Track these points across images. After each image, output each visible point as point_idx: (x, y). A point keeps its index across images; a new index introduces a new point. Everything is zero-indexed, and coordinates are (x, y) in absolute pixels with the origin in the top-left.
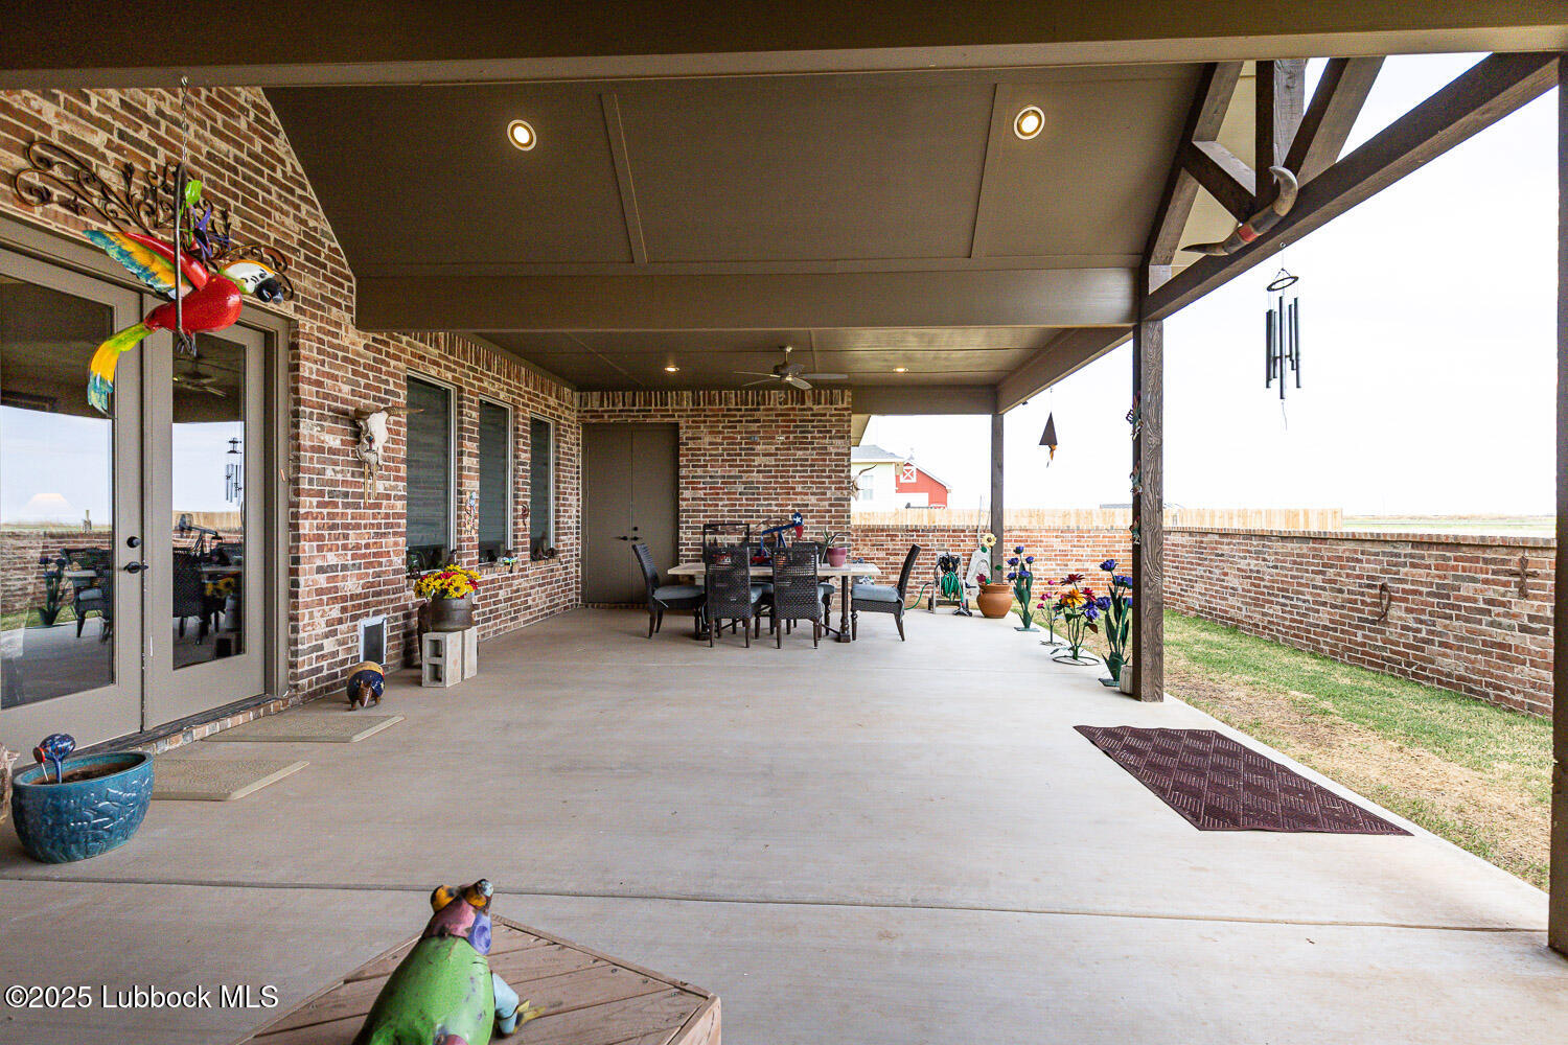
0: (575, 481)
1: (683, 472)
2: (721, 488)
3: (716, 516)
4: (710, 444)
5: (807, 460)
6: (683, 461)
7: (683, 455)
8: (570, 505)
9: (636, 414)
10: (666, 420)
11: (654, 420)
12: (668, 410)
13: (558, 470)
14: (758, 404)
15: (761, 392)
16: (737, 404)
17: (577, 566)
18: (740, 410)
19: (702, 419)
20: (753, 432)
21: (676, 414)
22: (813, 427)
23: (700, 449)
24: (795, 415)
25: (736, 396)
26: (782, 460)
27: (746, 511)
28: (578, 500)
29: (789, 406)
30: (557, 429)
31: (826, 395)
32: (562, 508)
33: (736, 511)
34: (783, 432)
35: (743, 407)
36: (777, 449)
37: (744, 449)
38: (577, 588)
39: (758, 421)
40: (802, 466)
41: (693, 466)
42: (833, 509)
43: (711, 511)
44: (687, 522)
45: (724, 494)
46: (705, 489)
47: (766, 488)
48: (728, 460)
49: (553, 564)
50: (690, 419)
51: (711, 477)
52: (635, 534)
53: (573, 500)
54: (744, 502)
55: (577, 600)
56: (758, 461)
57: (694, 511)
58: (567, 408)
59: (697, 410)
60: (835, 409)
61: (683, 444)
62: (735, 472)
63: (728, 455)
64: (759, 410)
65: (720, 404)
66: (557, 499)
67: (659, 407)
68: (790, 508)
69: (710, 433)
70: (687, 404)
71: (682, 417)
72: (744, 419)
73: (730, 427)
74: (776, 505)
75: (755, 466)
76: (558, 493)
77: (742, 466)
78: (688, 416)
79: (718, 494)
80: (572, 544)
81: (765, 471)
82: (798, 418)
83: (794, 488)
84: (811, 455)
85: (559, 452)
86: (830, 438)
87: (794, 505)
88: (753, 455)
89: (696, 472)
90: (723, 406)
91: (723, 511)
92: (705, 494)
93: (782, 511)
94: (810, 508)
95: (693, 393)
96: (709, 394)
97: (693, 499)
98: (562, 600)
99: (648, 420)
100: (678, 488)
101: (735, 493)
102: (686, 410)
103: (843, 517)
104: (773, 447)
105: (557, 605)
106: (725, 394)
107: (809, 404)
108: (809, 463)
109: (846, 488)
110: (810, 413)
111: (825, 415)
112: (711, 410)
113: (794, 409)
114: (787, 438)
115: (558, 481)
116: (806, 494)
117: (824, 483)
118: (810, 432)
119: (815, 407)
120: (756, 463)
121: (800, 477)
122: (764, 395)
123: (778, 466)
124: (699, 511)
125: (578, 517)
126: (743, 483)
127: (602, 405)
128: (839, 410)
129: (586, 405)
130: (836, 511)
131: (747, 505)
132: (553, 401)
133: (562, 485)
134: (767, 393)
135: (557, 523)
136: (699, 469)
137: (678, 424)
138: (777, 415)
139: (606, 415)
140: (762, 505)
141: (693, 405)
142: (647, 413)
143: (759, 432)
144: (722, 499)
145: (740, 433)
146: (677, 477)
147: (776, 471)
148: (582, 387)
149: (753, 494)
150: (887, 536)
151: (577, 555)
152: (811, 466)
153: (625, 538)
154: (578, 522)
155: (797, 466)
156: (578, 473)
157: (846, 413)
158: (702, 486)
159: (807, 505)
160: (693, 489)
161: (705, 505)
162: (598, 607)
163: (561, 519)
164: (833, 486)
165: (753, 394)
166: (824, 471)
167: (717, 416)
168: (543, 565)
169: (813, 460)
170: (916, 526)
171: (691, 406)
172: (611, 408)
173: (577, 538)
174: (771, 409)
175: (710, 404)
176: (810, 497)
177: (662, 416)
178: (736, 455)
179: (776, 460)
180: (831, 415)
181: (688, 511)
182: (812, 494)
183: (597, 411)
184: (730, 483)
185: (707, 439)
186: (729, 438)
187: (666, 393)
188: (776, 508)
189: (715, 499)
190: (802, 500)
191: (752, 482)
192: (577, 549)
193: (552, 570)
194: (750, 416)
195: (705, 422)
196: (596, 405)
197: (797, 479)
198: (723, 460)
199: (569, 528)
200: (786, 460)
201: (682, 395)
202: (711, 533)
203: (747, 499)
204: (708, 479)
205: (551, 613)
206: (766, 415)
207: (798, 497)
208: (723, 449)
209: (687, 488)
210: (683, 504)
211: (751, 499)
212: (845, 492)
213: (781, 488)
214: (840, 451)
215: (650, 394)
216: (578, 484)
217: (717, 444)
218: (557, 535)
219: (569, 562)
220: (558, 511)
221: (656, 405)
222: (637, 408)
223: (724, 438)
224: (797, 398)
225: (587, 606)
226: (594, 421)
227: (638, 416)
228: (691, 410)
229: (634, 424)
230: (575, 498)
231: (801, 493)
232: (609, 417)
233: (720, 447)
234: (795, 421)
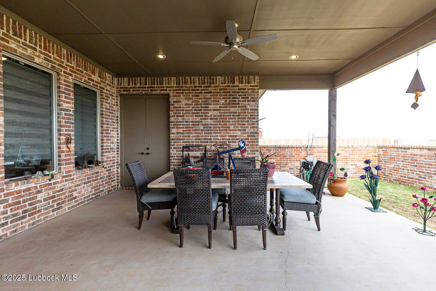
0: (116, 124)
1: (172, 119)
2: (191, 128)
3: (189, 142)
4: (186, 104)
5: (236, 113)
6: (172, 114)
7: (171, 111)
8: (112, 137)
9: (147, 89)
10: (163, 92)
11: (156, 92)
12: (163, 87)
13: (102, 117)
14: (210, 84)
15: (212, 77)
16: (199, 84)
17: (118, 168)
18: (201, 87)
19: (181, 91)
20: (208, 98)
21: (168, 89)
22: (239, 95)
23: (180, 108)
24: (230, 89)
25: (199, 79)
26: (223, 113)
27: (204, 139)
28: (118, 134)
29: (227, 84)
30: (101, 95)
31: (245, 79)
32: (105, 138)
33: (199, 139)
34: (223, 98)
35: (203, 85)
36: (220, 107)
37: (204, 107)
38: (118, 179)
39: (211, 93)
40: (233, 115)
41: (177, 116)
42: (249, 138)
43: (186, 139)
44: (174, 145)
45: (193, 130)
46: (183, 128)
47: (215, 128)
48: (195, 113)
49: (96, 169)
50: (175, 92)
51: (186, 122)
52: (148, 151)
53: (114, 134)
54: (204, 135)
55: (118, 185)
56: (211, 113)
57: (177, 139)
58: (108, 84)
59: (179, 87)
60: (251, 86)
61: (171, 105)
62: (198, 119)
63: (195, 110)
64: (211, 87)
65: (191, 83)
66: (102, 133)
67: (159, 86)
68: (227, 137)
69: (185, 99)
70: (173, 84)
71: (171, 90)
72: (203, 92)
73: (196, 96)
74: (220, 136)
75: (209, 116)
76: (102, 130)
77: (202, 116)
78: (174, 90)
79: (190, 130)
80: (113, 157)
81: (214, 119)
82: (231, 91)
83: (229, 127)
84: (237, 110)
85: (102, 108)
86: (248, 101)
87: (229, 136)
88: (208, 110)
89: (178, 119)
90: (192, 85)
91: (192, 139)
92: (183, 131)
93: (223, 139)
94: (237, 138)
95: (177, 78)
96: (185, 78)
97: (177, 133)
98: (106, 187)
99: (153, 92)
100: (169, 128)
101: (198, 130)
102: (173, 87)
103: (255, 142)
104: (218, 106)
105: (103, 190)
106: (193, 79)
107: (237, 83)
108: (237, 114)
109: (256, 127)
110: (237, 88)
111: (245, 89)
112: (186, 87)
113: (229, 86)
114: (226, 101)
115: (102, 123)
116: (235, 130)
117: (245, 124)
118: (238, 99)
119: (240, 85)
120: (210, 115)
121: (232, 122)
122: (213, 79)
123: (221, 116)
124: (180, 139)
125: (118, 143)
126: (203, 125)
127: (129, 85)
128: (253, 86)
129: (121, 84)
130: (251, 139)
131: (205, 136)
132: (96, 78)
133: (105, 126)
134: (215, 77)
135: (102, 146)
136: (180, 118)
137: (169, 94)
138: (220, 89)
139: (131, 90)
140: (213, 136)
141: (177, 84)
142: (152, 89)
143: (211, 98)
144: (192, 133)
145: (201, 99)
146: (169, 122)
147: (220, 119)
148: (118, 74)
149: (208, 130)
151: (117, 162)
152: (238, 116)
153: (143, 154)
154: (118, 145)
155: (230, 116)
156: (117, 120)
157: (256, 88)
158: (181, 126)
159: (236, 136)
160: (177, 128)
161: (183, 136)
162: (129, 189)
163: (105, 144)
164: (250, 126)
165: (208, 79)
166: (245, 118)
167: (189, 90)
168: (88, 171)
169: (239, 113)
171: (175, 85)
172: (134, 86)
173: (117, 154)
174: (217, 86)
175: (185, 84)
176: (238, 132)
177: (160, 90)
178: (199, 110)
179: (220, 113)
180: (248, 89)
181: (174, 139)
182: (239, 130)
183: (127, 88)
184: (196, 125)
185: (184, 102)
186: (195, 101)
187: (163, 78)
188: (220, 138)
189: (188, 133)
190: (233, 133)
191: (208, 124)
192: (117, 159)
193: (97, 173)
194: (206, 90)
195: (183, 93)
196: (126, 85)
197: (231, 123)
198: (192, 113)
199: (113, 148)
200: (225, 113)
201: (171, 79)
202: (186, 151)
203: (205, 133)
204: (185, 123)
205: (95, 197)
206: (214, 90)
207: (232, 132)
208: (192, 107)
209: (174, 128)
210: (172, 136)
211: (207, 133)
212: (256, 129)
213: (223, 127)
214: (253, 108)
215: (154, 79)
216: (118, 126)
217: (189, 104)
218: (102, 153)
219: (112, 166)
220: (102, 140)
221: (157, 84)
222: (147, 86)
223: (192, 102)
224: (231, 80)
225: (123, 189)
226: (125, 93)
227: (148, 90)
228: (176, 87)
229: (146, 94)
230: (116, 133)
231: (233, 130)
232: (133, 91)
233: (191, 107)
234: (230, 92)
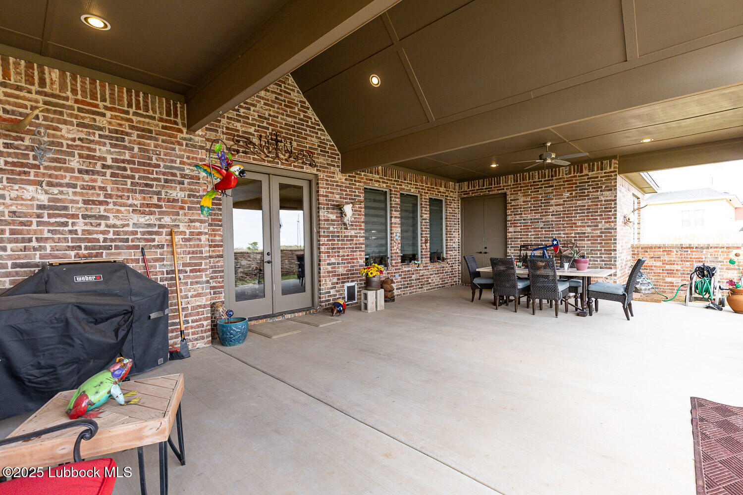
0: (457, 226)
1: (509, 218)
2: (529, 226)
3: (528, 241)
4: (524, 202)
5: (584, 206)
6: (509, 212)
7: (509, 209)
8: (454, 237)
9: (484, 190)
10: (500, 192)
11: (493, 192)
12: (500, 186)
13: (447, 221)
14: (552, 176)
15: (554, 169)
16: (539, 178)
17: (459, 265)
18: (541, 181)
19: (519, 189)
20: (549, 193)
21: (505, 188)
22: (588, 186)
23: (518, 205)
24: (576, 180)
25: (539, 173)
26: (568, 207)
27: (545, 238)
28: (459, 234)
29: (572, 175)
30: (446, 202)
31: (598, 165)
32: (449, 239)
33: (539, 238)
34: (568, 191)
35: (543, 180)
36: (564, 201)
37: (544, 203)
38: (459, 276)
39: (552, 186)
40: (580, 210)
41: (514, 215)
42: (603, 235)
43: (524, 238)
44: (511, 244)
45: (531, 228)
46: (521, 226)
47: (557, 224)
48: (534, 210)
49: (443, 264)
50: (513, 190)
51: (524, 220)
52: (486, 250)
53: (456, 234)
54: (544, 233)
55: (459, 282)
56: (552, 209)
57: (515, 238)
58: (451, 191)
59: (516, 184)
60: (605, 173)
61: (508, 203)
62: (538, 216)
63: (534, 207)
64: (552, 180)
65: (529, 179)
66: (446, 234)
67: (496, 185)
68: (573, 235)
69: (523, 196)
70: (511, 182)
71: (508, 189)
72: (543, 186)
73: (535, 192)
74: (564, 234)
75: (550, 212)
76: (447, 232)
77: (543, 212)
78: (511, 188)
79: (528, 229)
80: (456, 255)
81: (556, 215)
82: (578, 182)
83: (576, 224)
84: (587, 202)
85: (447, 213)
86: (601, 191)
87: (575, 233)
88: (549, 206)
89: (516, 217)
90: (531, 180)
91: (531, 238)
92: (521, 229)
93: (567, 237)
94: (586, 235)
95: (514, 176)
96: (523, 175)
97: (515, 232)
98: (450, 281)
99: (491, 193)
100: (506, 227)
101: (538, 228)
102: (510, 185)
103: (611, 240)
104: (562, 200)
105: (447, 283)
106: (532, 174)
107: (585, 172)
108: (586, 207)
109: (612, 222)
110: (586, 177)
111: (597, 177)
112: (524, 183)
113: (576, 176)
114: (571, 194)
115: (446, 226)
116: (584, 226)
117: (597, 219)
118: (587, 189)
119: (590, 174)
120: (551, 210)
121: (579, 217)
122: (556, 171)
123: (565, 211)
124: (518, 238)
125: (459, 242)
126: (543, 222)
127: (468, 188)
128: (608, 173)
129: (462, 189)
130: (606, 236)
131: (546, 234)
132: (442, 189)
133: (449, 228)
134: (557, 169)
135: (446, 245)
136: (517, 216)
137: (506, 193)
138: (564, 182)
139: (471, 193)
140: (555, 234)
141: (514, 182)
142: (490, 189)
143: (553, 192)
144: (530, 232)
145: (541, 194)
146: (506, 221)
147: (564, 214)
148: (460, 180)
149: (549, 228)
150: (663, 251)
151: (458, 260)
152: (587, 209)
153: (481, 253)
154: (459, 245)
155: (577, 210)
156: (458, 221)
157: (613, 174)
158: (519, 225)
159: (585, 233)
160: (514, 226)
161: (521, 235)
162: (468, 286)
163: (449, 244)
164: (603, 221)
165: (549, 172)
166: (597, 212)
167: (528, 186)
168: (437, 265)
169: (588, 206)
170: (690, 245)
171: (513, 183)
172: (473, 189)
173: (458, 253)
174: (560, 179)
175: (523, 180)
176: (587, 228)
177: (497, 190)
178: (538, 207)
179: (563, 208)
180: (601, 177)
181: (511, 238)
182: (588, 226)
183: (467, 191)
184: (535, 223)
185: (522, 199)
186: (534, 198)
187: (500, 178)
188: (564, 236)
189: (526, 232)
190: (581, 230)
191: (549, 221)
192: (459, 258)
193: (443, 267)
194: (547, 184)
195: (521, 190)
196: (466, 189)
197: (578, 218)
198: (531, 210)
199: (454, 248)
200: (570, 207)
201: (508, 177)
202: (524, 250)
203: (545, 231)
204: (523, 221)
205: (442, 287)
206: (557, 182)
207: (579, 229)
208: (531, 204)
209: (511, 227)
210: (509, 235)
211: (548, 231)
212: (612, 224)
213: (567, 224)
214: (608, 198)
215: (492, 180)
216: (459, 227)
217: (527, 201)
218: (447, 251)
219: (454, 264)
220: (447, 240)
221: (495, 185)
222: (485, 187)
223: (531, 198)
224: (578, 169)
225: (463, 285)
226: (465, 196)
227: (486, 192)
228: (513, 185)
229: (484, 195)
230: (457, 233)
231: (580, 226)
232: (472, 193)
233: (529, 203)
234: (576, 183)
